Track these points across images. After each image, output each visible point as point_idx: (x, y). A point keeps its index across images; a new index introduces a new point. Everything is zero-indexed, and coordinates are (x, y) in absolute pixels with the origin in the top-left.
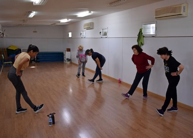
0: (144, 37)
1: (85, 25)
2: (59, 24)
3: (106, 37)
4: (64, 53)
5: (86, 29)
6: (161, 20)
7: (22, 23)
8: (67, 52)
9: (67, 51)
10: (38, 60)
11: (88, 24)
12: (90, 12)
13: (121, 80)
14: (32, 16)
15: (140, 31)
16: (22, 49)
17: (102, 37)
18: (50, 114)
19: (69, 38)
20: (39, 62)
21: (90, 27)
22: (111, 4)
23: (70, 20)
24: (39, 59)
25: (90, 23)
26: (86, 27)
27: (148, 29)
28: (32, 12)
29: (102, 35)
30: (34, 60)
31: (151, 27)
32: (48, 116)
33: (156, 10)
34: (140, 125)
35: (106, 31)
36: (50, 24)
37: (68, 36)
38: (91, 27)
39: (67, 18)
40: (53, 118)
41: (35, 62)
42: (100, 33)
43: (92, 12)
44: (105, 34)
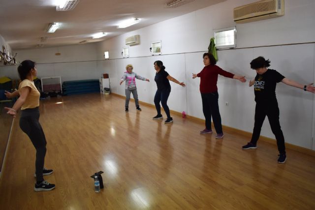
0: (217, 50)
1: (127, 40)
2: (91, 41)
3: (160, 55)
4: (100, 81)
5: (129, 46)
6: (243, 23)
7: (39, 42)
8: (103, 79)
9: (105, 78)
10: (65, 93)
11: (132, 38)
12: (137, 19)
13: (186, 114)
14: (54, 31)
15: (211, 42)
16: (43, 79)
17: (153, 55)
18: (96, 174)
19: (106, 59)
20: (66, 95)
21: (135, 42)
22: (169, 4)
23: (106, 34)
24: (65, 91)
25: (135, 36)
26: (129, 42)
27: (223, 38)
28: (53, 24)
29: (154, 52)
30: (59, 93)
31: (226, 35)
32: (93, 177)
33: (235, 9)
34: (232, 180)
35: (159, 45)
36: (77, 42)
37: (104, 57)
38: (137, 43)
39: (102, 32)
40: (100, 179)
41: (61, 96)
42: (151, 49)
43: (140, 19)
44: (158, 50)
